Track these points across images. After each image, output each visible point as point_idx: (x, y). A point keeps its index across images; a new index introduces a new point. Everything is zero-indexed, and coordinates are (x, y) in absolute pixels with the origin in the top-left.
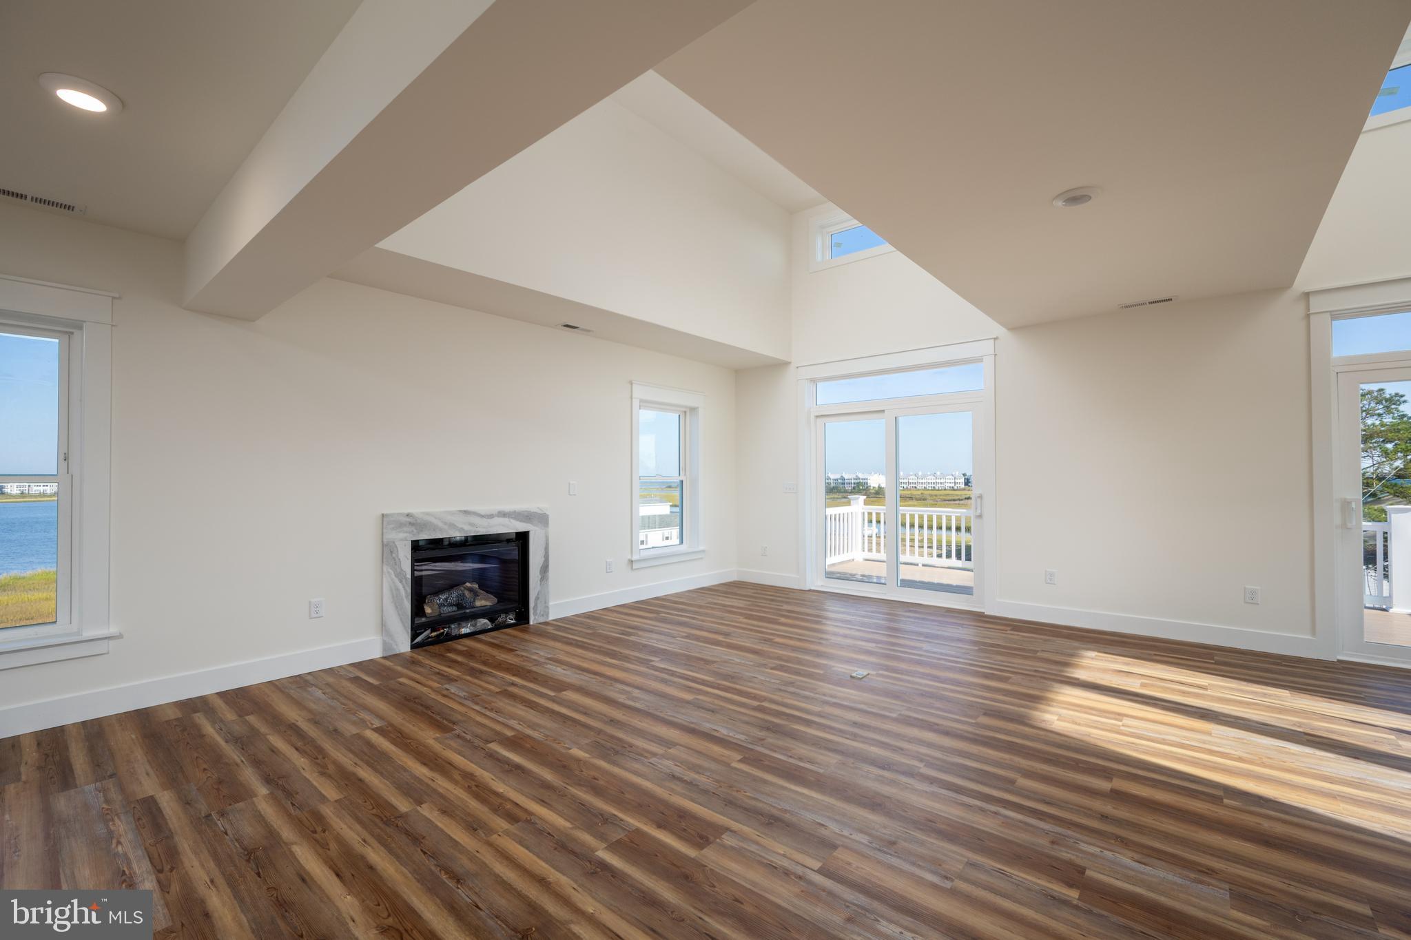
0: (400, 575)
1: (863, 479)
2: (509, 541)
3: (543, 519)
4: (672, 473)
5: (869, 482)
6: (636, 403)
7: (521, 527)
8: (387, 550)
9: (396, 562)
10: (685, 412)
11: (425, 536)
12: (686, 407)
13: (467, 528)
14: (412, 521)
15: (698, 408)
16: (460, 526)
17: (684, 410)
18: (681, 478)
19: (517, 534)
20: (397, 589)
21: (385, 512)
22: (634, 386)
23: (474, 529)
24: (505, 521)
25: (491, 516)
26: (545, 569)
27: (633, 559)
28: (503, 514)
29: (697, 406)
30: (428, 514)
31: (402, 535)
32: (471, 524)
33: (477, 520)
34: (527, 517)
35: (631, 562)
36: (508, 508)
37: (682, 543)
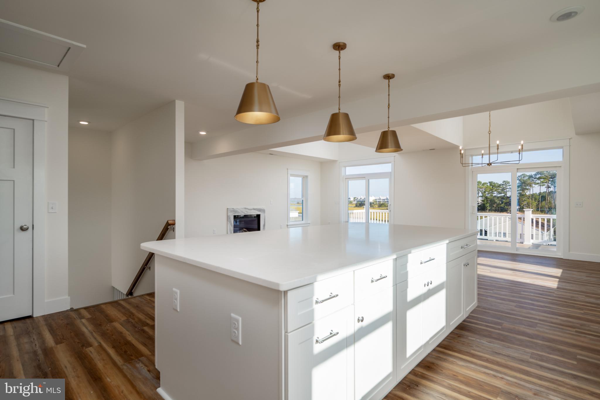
0: (231, 224)
2: (255, 217)
3: (264, 211)
4: (299, 197)
6: (289, 175)
7: (258, 213)
8: (228, 217)
9: (230, 222)
10: (304, 177)
11: (236, 214)
12: (305, 176)
13: (246, 213)
14: (234, 210)
16: (244, 212)
18: (303, 199)
19: (257, 215)
20: (231, 228)
21: (228, 208)
22: (288, 170)
23: (247, 213)
24: (254, 211)
25: (251, 210)
26: (264, 225)
27: (288, 224)
28: (254, 209)
29: (307, 175)
30: (237, 208)
31: (232, 214)
32: (247, 212)
33: (247, 210)
34: (260, 210)
35: (288, 225)
36: (255, 207)
37: (303, 220)
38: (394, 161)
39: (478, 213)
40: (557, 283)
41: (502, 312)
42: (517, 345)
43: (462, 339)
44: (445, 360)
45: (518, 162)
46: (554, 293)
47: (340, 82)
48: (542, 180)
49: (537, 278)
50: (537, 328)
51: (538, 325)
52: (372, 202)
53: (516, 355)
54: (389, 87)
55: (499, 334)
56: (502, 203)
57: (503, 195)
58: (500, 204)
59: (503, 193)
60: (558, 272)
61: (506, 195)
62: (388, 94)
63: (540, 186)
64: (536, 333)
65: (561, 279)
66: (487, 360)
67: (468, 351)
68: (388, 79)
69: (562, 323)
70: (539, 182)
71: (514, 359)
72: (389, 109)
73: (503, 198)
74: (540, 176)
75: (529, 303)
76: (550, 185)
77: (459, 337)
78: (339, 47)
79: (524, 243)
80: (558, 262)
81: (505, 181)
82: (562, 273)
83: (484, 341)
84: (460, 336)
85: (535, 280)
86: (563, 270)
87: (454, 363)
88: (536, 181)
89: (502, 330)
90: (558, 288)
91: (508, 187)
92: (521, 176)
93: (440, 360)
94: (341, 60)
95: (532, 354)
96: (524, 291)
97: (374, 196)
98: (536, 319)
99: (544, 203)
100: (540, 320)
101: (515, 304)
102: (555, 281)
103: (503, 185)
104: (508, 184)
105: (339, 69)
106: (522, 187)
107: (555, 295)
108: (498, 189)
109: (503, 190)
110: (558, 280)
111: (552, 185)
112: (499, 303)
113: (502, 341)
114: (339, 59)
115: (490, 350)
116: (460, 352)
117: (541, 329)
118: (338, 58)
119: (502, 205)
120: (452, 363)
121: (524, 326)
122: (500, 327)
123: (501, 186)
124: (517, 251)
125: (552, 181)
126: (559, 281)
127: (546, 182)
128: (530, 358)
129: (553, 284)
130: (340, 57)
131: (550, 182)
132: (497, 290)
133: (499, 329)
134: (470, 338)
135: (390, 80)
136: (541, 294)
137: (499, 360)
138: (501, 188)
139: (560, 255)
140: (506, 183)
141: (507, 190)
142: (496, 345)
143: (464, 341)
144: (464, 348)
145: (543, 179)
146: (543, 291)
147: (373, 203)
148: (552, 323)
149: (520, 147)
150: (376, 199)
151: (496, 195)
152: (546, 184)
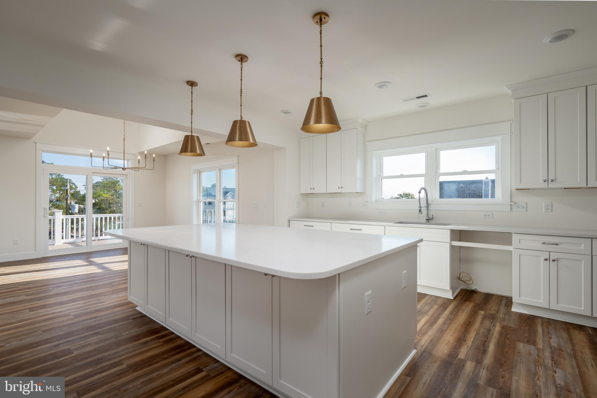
72: (192, 114)
124: (92, 249)
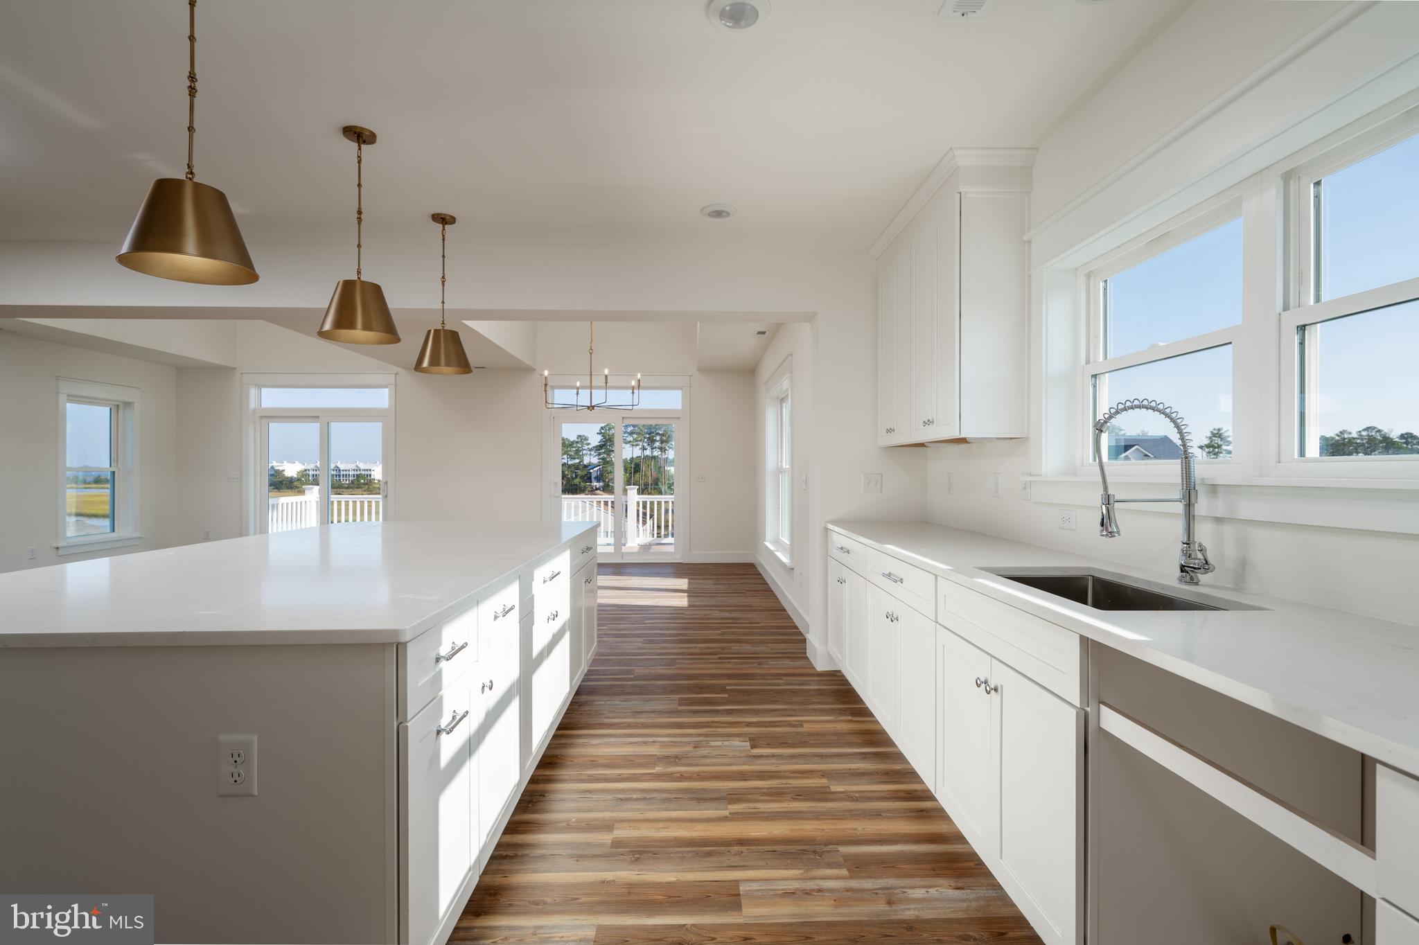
1: (364, 470)
4: (102, 462)
5: (372, 473)
6: (62, 397)
10: (118, 406)
12: (121, 402)
15: (134, 403)
17: (116, 403)
18: (112, 469)
22: (60, 382)
27: (59, 546)
29: (132, 400)
35: (57, 549)
37: (114, 531)
38: (396, 385)
39: (563, 496)
40: (686, 599)
41: (628, 654)
42: (659, 694)
43: (586, 708)
44: (571, 746)
45: (631, 407)
46: (683, 614)
47: (360, 212)
48: (635, 436)
49: (658, 597)
50: (677, 666)
51: (677, 661)
52: (296, 476)
53: (661, 707)
54: (444, 240)
55: (633, 686)
56: (576, 476)
57: (577, 461)
58: (573, 479)
59: (578, 458)
60: (683, 583)
61: (582, 461)
62: (442, 255)
63: (633, 445)
64: (677, 671)
65: (690, 593)
66: (629, 726)
67: (601, 722)
68: (442, 223)
69: (702, 651)
70: (631, 439)
71: (660, 712)
72: (443, 285)
73: (577, 467)
74: (632, 428)
75: (658, 634)
76: (645, 445)
77: (580, 706)
78: (359, 136)
79: (627, 545)
80: (679, 569)
81: (580, 436)
82: (689, 583)
83: (617, 701)
84: (581, 704)
85: (657, 600)
86: (690, 579)
87: (585, 745)
88: (627, 437)
89: (636, 680)
90: (690, 606)
91: (586, 447)
92: (605, 427)
93: (565, 748)
94: (362, 165)
95: (681, 699)
96: (648, 619)
97: (299, 462)
98: (672, 654)
99: (637, 475)
100: (677, 654)
101: (641, 639)
102: (683, 597)
103: (577, 442)
104: (585, 442)
105: (359, 185)
106: (606, 448)
107: (686, 617)
108: (570, 451)
109: (577, 452)
110: (686, 594)
111: (648, 445)
112: (620, 642)
113: (640, 694)
114: (359, 162)
115: (629, 711)
116: (589, 727)
117: (681, 666)
118: (357, 161)
119: (577, 481)
120: (584, 745)
121: (660, 667)
122: (632, 676)
123: (575, 445)
124: (622, 558)
125: (649, 438)
126: (689, 596)
127: (640, 441)
128: (679, 705)
129: (682, 601)
130: (361, 160)
131: (646, 440)
132: (612, 624)
133: (631, 679)
134: (596, 703)
135: (446, 226)
136: (670, 619)
137: (643, 720)
138: (573, 447)
139: (678, 559)
140: (582, 439)
141: (584, 452)
142: (634, 703)
143: (590, 710)
144: (591, 721)
145: (637, 433)
146: (670, 614)
147: (298, 480)
148: (691, 654)
149: (633, 383)
150: (306, 470)
151: (566, 462)
152: (641, 443)
